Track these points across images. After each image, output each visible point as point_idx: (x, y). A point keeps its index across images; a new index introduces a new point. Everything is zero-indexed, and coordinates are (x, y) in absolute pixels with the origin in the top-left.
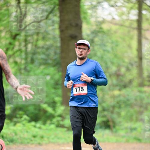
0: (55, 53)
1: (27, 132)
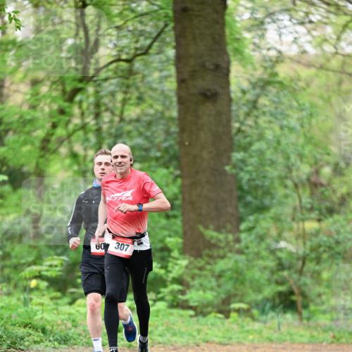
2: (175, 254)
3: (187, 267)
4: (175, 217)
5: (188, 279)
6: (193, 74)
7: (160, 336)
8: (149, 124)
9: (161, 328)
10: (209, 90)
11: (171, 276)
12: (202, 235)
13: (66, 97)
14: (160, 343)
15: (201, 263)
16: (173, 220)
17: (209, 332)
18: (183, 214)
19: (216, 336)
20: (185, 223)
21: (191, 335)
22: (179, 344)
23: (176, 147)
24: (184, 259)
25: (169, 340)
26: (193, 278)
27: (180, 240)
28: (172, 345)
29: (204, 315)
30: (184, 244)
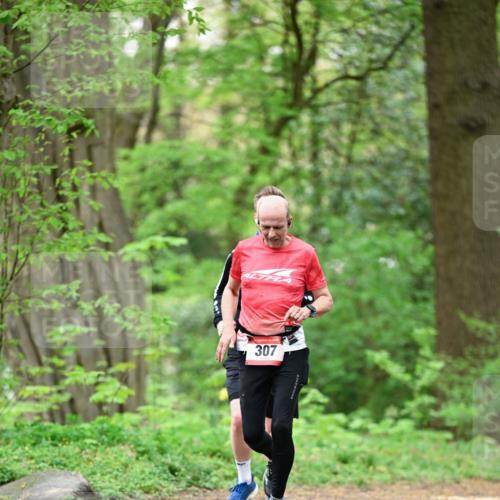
0: (415, 181)
1: (320, 445)
2: (426, 351)
3: (442, 371)
4: (425, 300)
5: (444, 388)
6: (451, 97)
7: (404, 468)
8: (389, 168)
9: (405, 458)
10: (473, 119)
11: (420, 383)
12: (463, 325)
13: (272, 129)
14: (403, 479)
15: (462, 365)
16: (421, 305)
17: (474, 463)
18: (437, 296)
19: (484, 469)
20: (439, 308)
21: (447, 467)
22: (431, 480)
23: (428, 202)
24: (439, 360)
25: (416, 475)
26: (451, 386)
27: (433, 332)
28: (421, 482)
29: (467, 438)
30: (438, 338)
